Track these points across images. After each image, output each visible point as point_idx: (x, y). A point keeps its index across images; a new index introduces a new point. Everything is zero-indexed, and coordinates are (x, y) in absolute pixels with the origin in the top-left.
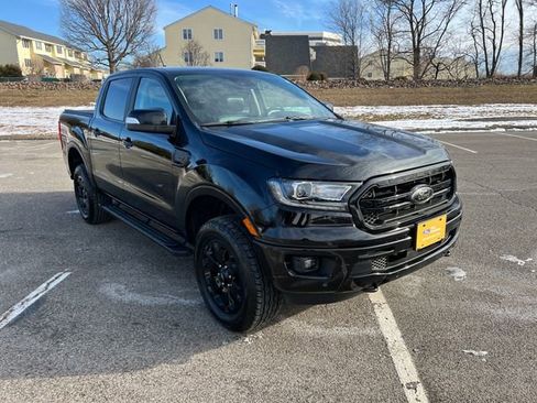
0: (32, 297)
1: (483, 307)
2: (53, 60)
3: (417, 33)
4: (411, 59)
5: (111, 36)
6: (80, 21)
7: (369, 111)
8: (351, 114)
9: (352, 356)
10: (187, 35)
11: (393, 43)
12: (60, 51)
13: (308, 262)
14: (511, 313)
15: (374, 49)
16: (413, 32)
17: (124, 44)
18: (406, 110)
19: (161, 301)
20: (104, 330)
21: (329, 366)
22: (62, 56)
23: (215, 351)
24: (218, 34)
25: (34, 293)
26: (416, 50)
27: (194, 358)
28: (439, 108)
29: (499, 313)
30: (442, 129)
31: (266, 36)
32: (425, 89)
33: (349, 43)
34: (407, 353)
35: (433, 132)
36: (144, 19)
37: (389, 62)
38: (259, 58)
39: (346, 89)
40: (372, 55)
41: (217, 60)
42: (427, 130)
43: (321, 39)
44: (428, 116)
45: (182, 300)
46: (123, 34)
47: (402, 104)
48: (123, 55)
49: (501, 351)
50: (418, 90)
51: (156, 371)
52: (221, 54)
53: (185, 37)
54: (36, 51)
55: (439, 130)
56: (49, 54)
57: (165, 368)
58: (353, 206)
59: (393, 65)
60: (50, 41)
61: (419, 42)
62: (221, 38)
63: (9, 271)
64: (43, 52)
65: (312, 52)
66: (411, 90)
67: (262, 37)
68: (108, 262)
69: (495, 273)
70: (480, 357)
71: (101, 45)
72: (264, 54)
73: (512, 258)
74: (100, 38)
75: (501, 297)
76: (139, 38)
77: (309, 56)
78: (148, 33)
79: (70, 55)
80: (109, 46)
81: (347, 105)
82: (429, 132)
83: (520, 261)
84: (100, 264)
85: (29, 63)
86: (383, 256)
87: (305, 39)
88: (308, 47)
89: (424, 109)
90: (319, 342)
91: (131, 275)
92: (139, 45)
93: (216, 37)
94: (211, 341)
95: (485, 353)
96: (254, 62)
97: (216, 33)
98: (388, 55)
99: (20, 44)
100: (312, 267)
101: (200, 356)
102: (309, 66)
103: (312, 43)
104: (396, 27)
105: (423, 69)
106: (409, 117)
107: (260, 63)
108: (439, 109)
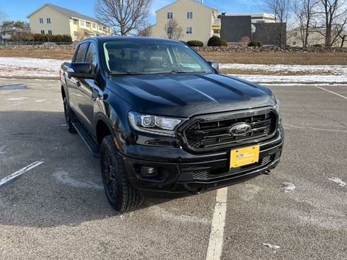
0: (14, 175)
1: (294, 213)
2: (90, 32)
3: (329, 14)
4: (324, 32)
5: (123, 17)
6: (106, 8)
7: (285, 68)
8: (271, 70)
9: (183, 236)
10: (170, 16)
11: (311, 21)
12: (94, 27)
13: (151, 170)
14: (313, 220)
15: (297, 25)
16: (327, 13)
17: (131, 22)
18: (313, 68)
19: (84, 185)
20: (42, 200)
21: (164, 241)
22: (95, 30)
23: (98, 221)
24: (190, 15)
25: (17, 172)
26: (329, 26)
27: (82, 224)
28: (338, 67)
29: (305, 219)
30: (335, 83)
31: (222, 17)
32: (330, 54)
33: (278, 21)
34: (221, 239)
35: (328, 84)
36: (143, 6)
37: (307, 35)
38: (216, 31)
39: (272, 53)
40: (295, 30)
41: (188, 33)
42: (324, 83)
43: (262, 18)
44: (329, 73)
45: (96, 186)
46: (130, 16)
47: (311, 64)
48: (130, 29)
49: (291, 247)
50: (324, 54)
51: (56, 229)
52: (191, 28)
53: (168, 18)
54: (81, 27)
55: (332, 83)
56: (88, 29)
57: (63, 228)
58: (180, 134)
59: (310, 36)
60: (89, 20)
61: (331, 19)
62: (191, 18)
63: (11, 157)
64: (85, 27)
65: (253, 26)
66: (319, 54)
67: (219, 17)
68: (68, 157)
69: (318, 189)
70: (273, 249)
71: (117, 23)
72: (220, 28)
73: (337, 180)
74: (117, 18)
75: (312, 208)
76: (140, 18)
77: (250, 29)
78: (145, 15)
79: (101, 29)
80: (122, 23)
81: (271, 64)
82: (324, 84)
83: (342, 183)
84: (63, 158)
85: (76, 34)
86: (205, 170)
87: (249, 18)
88: (250, 23)
89: (327, 68)
90: (166, 224)
91: (76, 167)
92: (140, 23)
93: (188, 18)
94: (99, 214)
95: (278, 247)
96: (212, 34)
97: (188, 15)
98: (306, 29)
99: (72, 22)
100: (153, 173)
101: (87, 223)
102: (250, 37)
103: (254, 21)
104: (314, 9)
105: (332, 39)
106: (314, 73)
107: (216, 35)
108: (338, 69)
